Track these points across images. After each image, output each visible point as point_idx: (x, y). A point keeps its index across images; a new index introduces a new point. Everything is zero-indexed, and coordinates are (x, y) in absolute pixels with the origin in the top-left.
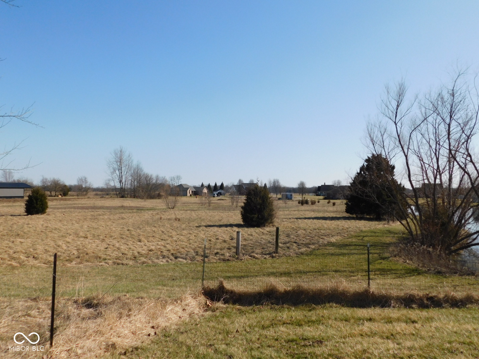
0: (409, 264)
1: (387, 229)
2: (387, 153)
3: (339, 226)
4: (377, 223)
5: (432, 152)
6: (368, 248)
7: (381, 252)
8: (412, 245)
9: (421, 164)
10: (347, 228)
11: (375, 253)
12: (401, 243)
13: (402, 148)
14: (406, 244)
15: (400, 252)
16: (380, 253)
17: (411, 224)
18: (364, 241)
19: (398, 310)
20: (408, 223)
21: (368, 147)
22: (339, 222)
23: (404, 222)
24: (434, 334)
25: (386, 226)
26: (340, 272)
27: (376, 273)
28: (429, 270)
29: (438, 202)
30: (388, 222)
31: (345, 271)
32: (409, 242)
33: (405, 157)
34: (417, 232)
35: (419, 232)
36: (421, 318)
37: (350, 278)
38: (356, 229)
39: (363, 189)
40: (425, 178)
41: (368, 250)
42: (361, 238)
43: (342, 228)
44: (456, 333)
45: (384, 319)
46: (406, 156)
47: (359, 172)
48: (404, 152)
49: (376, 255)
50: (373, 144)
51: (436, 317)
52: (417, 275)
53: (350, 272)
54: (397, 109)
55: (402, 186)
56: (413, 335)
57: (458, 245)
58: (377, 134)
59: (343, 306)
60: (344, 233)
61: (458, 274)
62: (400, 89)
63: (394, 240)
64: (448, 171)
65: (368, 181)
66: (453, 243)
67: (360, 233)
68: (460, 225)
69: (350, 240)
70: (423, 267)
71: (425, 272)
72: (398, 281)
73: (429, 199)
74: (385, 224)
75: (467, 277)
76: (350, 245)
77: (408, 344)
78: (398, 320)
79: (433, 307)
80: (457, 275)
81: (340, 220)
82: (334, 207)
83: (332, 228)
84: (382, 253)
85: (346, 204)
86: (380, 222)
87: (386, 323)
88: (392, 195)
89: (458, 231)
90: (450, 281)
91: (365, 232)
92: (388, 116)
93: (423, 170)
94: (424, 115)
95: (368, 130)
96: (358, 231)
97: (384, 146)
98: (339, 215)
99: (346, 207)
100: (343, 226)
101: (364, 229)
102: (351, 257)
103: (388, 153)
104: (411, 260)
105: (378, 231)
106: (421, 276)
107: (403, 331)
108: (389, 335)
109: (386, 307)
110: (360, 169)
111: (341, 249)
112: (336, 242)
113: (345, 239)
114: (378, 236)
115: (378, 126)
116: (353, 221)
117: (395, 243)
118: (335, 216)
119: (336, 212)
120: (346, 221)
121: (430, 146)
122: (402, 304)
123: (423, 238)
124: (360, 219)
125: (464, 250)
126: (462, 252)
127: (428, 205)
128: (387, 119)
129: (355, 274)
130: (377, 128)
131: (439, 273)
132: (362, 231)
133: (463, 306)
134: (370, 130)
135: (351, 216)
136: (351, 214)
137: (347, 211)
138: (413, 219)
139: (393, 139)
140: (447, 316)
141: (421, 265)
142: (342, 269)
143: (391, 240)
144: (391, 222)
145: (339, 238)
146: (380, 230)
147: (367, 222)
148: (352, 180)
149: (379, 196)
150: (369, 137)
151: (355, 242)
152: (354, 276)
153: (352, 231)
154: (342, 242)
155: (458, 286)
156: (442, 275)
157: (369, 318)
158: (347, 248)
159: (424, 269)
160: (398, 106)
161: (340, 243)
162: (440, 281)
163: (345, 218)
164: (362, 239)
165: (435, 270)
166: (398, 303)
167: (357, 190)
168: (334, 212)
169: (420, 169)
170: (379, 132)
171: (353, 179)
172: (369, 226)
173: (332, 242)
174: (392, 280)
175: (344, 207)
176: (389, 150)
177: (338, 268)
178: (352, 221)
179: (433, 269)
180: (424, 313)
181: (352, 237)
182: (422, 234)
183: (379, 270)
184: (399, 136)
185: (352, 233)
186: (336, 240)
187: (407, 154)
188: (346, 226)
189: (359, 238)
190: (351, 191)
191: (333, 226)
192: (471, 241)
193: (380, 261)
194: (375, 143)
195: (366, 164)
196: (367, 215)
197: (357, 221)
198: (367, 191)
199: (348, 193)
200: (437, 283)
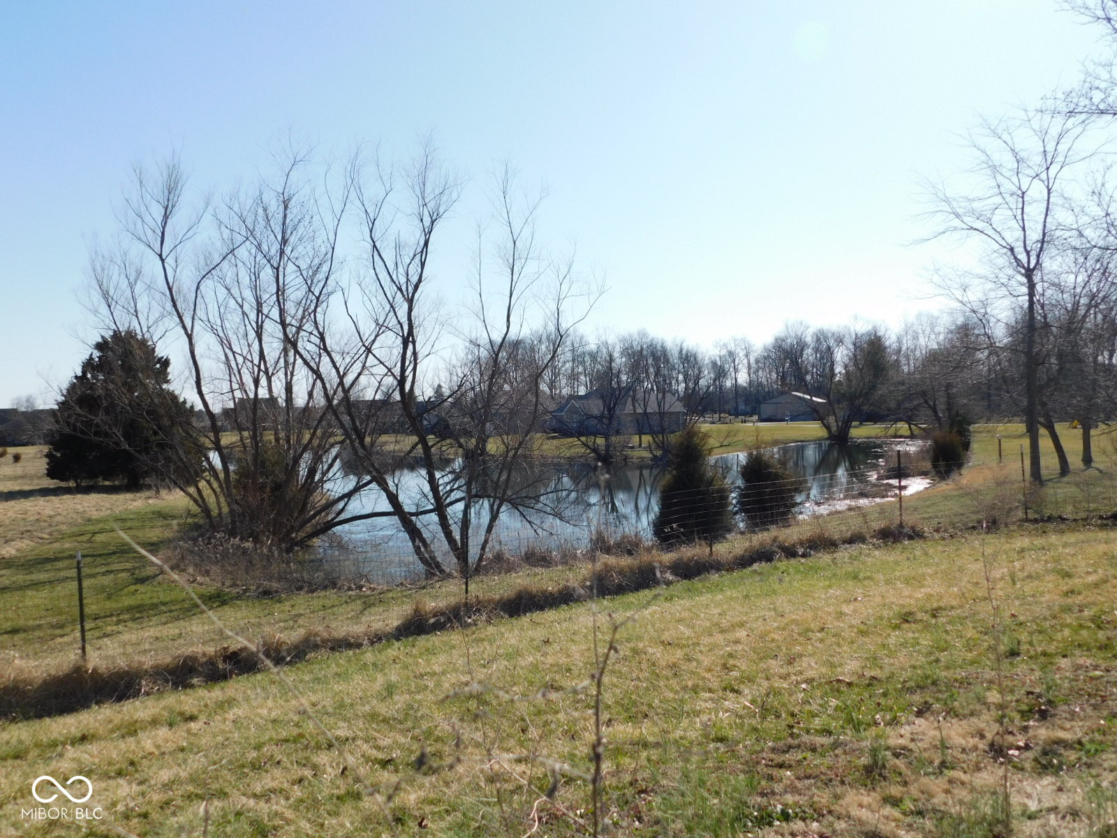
0: (201, 584)
1: (156, 509)
2: (145, 330)
3: (29, 513)
4: (129, 496)
5: (249, 328)
6: (79, 563)
7: (136, 565)
8: (209, 539)
9: (226, 355)
10: (51, 517)
11: (123, 570)
12: (183, 540)
13: (180, 317)
14: (195, 540)
15: (183, 558)
16: (135, 568)
17: (207, 492)
18: (95, 546)
19: (158, 699)
20: (199, 491)
21: (96, 312)
22: (29, 504)
23: (192, 490)
24: (229, 735)
25: (151, 501)
26: (25, 631)
27: (121, 617)
28: (245, 591)
29: (266, 438)
30: (158, 492)
31: (39, 626)
32: (202, 535)
33: (187, 339)
34: (220, 509)
35: (225, 510)
36: (206, 705)
37: (50, 643)
38: (74, 516)
39: (86, 417)
40: (235, 386)
41: (79, 568)
42: (89, 536)
43: (37, 517)
44: (274, 721)
45: (118, 729)
46: (190, 337)
47: (80, 374)
48: (184, 327)
49: (124, 575)
50: (109, 306)
51: (240, 697)
52: (219, 606)
53: (53, 627)
54: (165, 223)
55: (188, 405)
56: (182, 750)
57: (308, 528)
58: (118, 284)
59: (14, 720)
60: (42, 530)
61: (306, 589)
62: (170, 176)
63: (168, 534)
64: (283, 370)
65: (99, 396)
66: (296, 524)
67: (84, 525)
68: (311, 486)
69: (57, 545)
70: (234, 585)
71: (238, 597)
72: (172, 630)
73: (246, 434)
74: (150, 498)
75: (322, 594)
76: (57, 559)
77: (165, 775)
78: (154, 722)
79: (237, 675)
80: (302, 593)
81: (32, 499)
82: (18, 465)
83: (7, 522)
84: (139, 568)
85: (48, 456)
86: (138, 495)
87: (123, 737)
88: (160, 428)
89: (307, 497)
90: (287, 608)
91: (98, 521)
92: (144, 239)
93: (230, 367)
94: (229, 242)
95: (94, 270)
96: (80, 521)
97: (136, 311)
98: (29, 485)
99: (48, 464)
100: (39, 514)
101: (95, 515)
102: (59, 588)
103: (148, 328)
104: (207, 573)
105: (132, 517)
106: (226, 608)
107: (158, 747)
108: (124, 767)
109: (128, 698)
110: (83, 367)
111: (32, 573)
112: (19, 554)
113: (42, 544)
114: (130, 529)
115: (119, 262)
116: (69, 496)
117: (170, 541)
118: (17, 488)
119: (22, 477)
120: (47, 498)
121: (244, 313)
122: (168, 682)
123: (233, 522)
124: (87, 490)
125: (321, 536)
126: (316, 541)
127: (245, 447)
128: (142, 247)
129: (68, 630)
130: (117, 267)
131: (266, 593)
132: (89, 520)
133: (299, 658)
134: (99, 269)
135: (63, 484)
136: (62, 480)
137: (51, 474)
138: (212, 479)
139: (158, 296)
140: (263, 688)
141: (228, 583)
142: (31, 623)
143: (161, 535)
144: (163, 493)
145: (25, 544)
146: (136, 513)
147: (105, 495)
148: (63, 395)
149: (132, 430)
150: (98, 288)
151: (70, 550)
152: (62, 636)
153: (64, 524)
154: (35, 552)
155: (301, 615)
156: (272, 599)
157: (79, 735)
158: (48, 566)
159: (235, 591)
160: (166, 217)
161: (29, 558)
162: (266, 612)
163: (45, 492)
164: (89, 541)
165: (258, 588)
166: (159, 682)
167: (72, 420)
168: (16, 478)
169: (222, 366)
170: (123, 276)
171: (65, 392)
172: (109, 506)
173: (7, 556)
174: (160, 628)
175: (42, 465)
176: (151, 323)
177: (22, 623)
178: (65, 497)
179: (253, 588)
180: (217, 693)
181: (63, 537)
182: (232, 511)
183: (130, 609)
184: (170, 289)
185: (64, 528)
186: (18, 550)
187: (192, 330)
188: (49, 512)
189: (80, 539)
190: (57, 422)
191: (9, 514)
192: (333, 516)
193: (133, 588)
194: (114, 303)
195: (96, 354)
196: (105, 479)
197: (79, 496)
198: (97, 420)
199: (48, 426)
200: (260, 617)
